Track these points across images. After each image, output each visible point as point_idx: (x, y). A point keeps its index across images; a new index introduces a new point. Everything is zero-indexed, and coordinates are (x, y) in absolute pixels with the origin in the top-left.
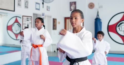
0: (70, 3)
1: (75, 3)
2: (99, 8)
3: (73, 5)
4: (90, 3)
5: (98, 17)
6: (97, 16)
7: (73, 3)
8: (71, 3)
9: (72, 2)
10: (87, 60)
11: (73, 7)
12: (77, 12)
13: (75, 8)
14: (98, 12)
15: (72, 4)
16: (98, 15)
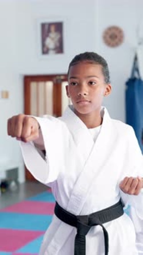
0: (43, 25)
1: (59, 27)
2: (140, 44)
3: (54, 35)
4: (110, 29)
5: (136, 75)
6: (133, 73)
7: (53, 28)
8: (46, 27)
9: (50, 24)
10: (125, 214)
11: (53, 39)
12: (91, 63)
13: (58, 44)
14: (136, 59)
15: (49, 31)
16: (136, 69)
